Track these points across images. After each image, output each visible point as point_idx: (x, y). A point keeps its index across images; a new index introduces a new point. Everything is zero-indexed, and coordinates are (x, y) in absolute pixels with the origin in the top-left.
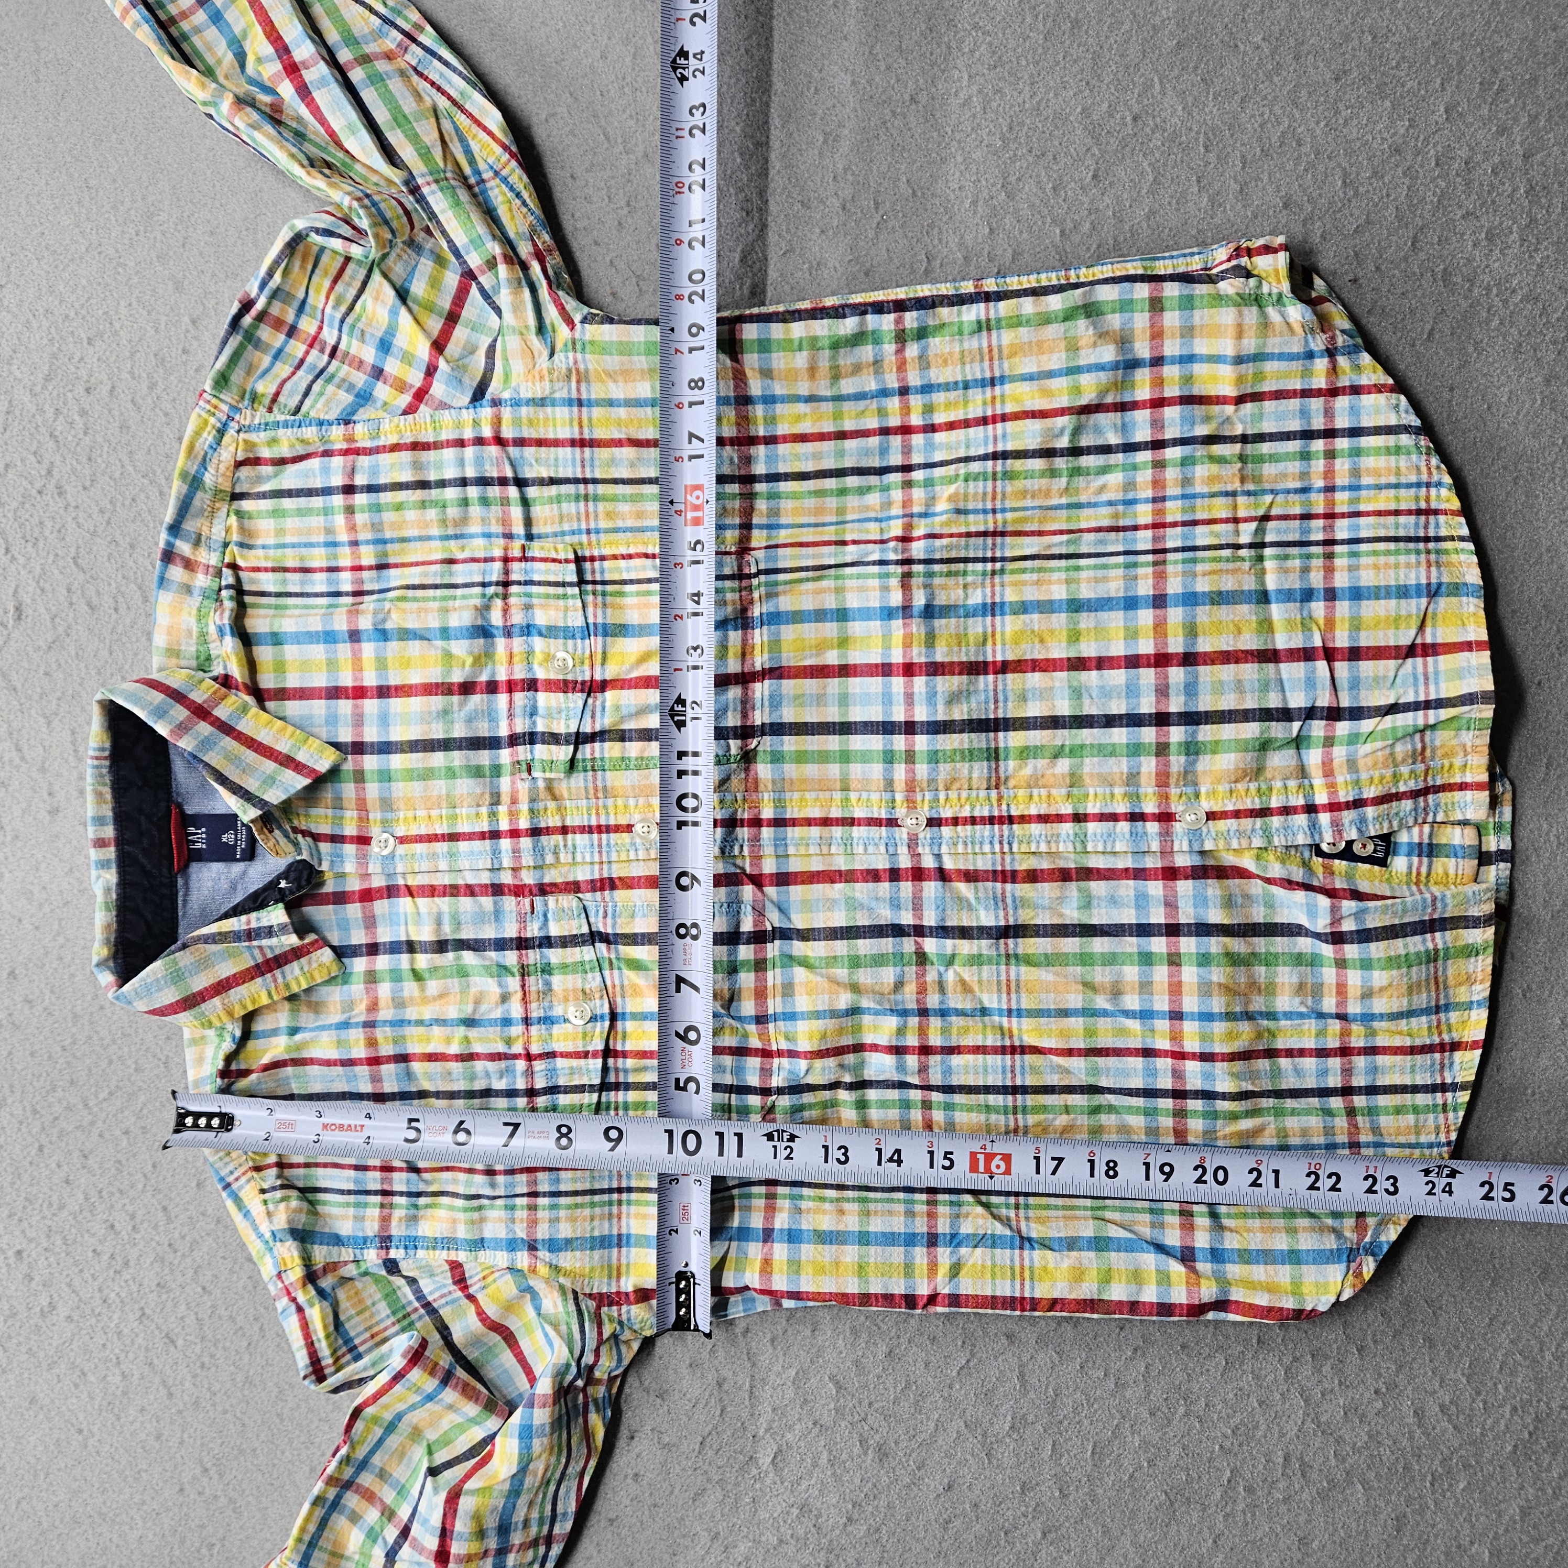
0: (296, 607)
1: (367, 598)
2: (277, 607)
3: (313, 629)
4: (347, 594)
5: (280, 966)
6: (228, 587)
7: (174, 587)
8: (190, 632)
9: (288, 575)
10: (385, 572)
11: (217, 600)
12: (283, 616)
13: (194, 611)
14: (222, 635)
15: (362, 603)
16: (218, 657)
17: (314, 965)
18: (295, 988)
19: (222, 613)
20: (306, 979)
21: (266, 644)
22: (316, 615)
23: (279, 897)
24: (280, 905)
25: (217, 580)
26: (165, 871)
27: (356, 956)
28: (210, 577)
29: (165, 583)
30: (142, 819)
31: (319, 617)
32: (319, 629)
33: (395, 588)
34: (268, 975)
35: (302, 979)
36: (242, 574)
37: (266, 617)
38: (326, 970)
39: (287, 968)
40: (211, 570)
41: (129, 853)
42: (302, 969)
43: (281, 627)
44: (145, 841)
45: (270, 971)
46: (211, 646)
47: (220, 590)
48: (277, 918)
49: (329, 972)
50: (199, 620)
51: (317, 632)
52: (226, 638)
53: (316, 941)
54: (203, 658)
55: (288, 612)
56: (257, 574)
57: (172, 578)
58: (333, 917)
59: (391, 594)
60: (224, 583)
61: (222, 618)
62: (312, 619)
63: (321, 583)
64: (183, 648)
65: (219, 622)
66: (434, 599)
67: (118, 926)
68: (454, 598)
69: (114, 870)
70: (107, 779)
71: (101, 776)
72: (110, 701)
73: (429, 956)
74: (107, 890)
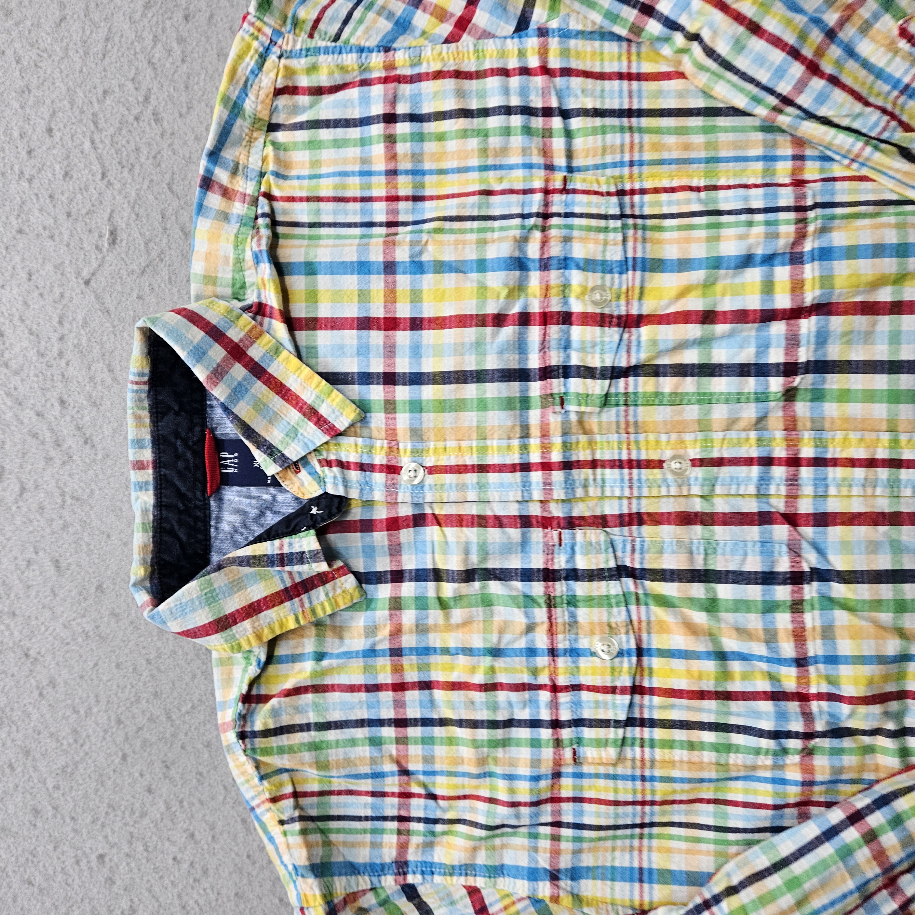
11: (253, 227)
12: (317, 246)
13: (232, 238)
14: (258, 263)
15: (396, 234)
16: (253, 284)
17: (339, 591)
18: (320, 614)
19: (259, 240)
20: (331, 605)
21: (299, 274)
22: (351, 245)
23: (311, 523)
24: (312, 532)
25: (254, 208)
26: (198, 494)
27: (381, 583)
28: (246, 206)
29: (203, 210)
30: (179, 443)
31: (355, 248)
32: (355, 259)
33: (431, 220)
34: (297, 599)
35: (327, 605)
36: (276, 204)
37: (301, 246)
38: (349, 597)
39: (313, 593)
40: (247, 198)
41: (165, 475)
42: (327, 595)
43: (316, 256)
44: (181, 465)
45: (298, 595)
46: (247, 273)
47: (256, 218)
48: (309, 544)
49: (352, 599)
50: (236, 247)
51: (352, 263)
52: (262, 265)
53: (342, 567)
54: (238, 285)
55: (321, 242)
56: (291, 204)
57: (211, 206)
58: (360, 544)
59: (427, 226)
60: (260, 211)
61: (259, 245)
62: (347, 249)
63: (355, 213)
64: (220, 275)
65: (255, 249)
66: (472, 231)
67: (154, 546)
68: (493, 230)
69: (151, 492)
70: (146, 403)
71: (140, 400)
72: (151, 330)
73: (456, 585)
74: (145, 512)
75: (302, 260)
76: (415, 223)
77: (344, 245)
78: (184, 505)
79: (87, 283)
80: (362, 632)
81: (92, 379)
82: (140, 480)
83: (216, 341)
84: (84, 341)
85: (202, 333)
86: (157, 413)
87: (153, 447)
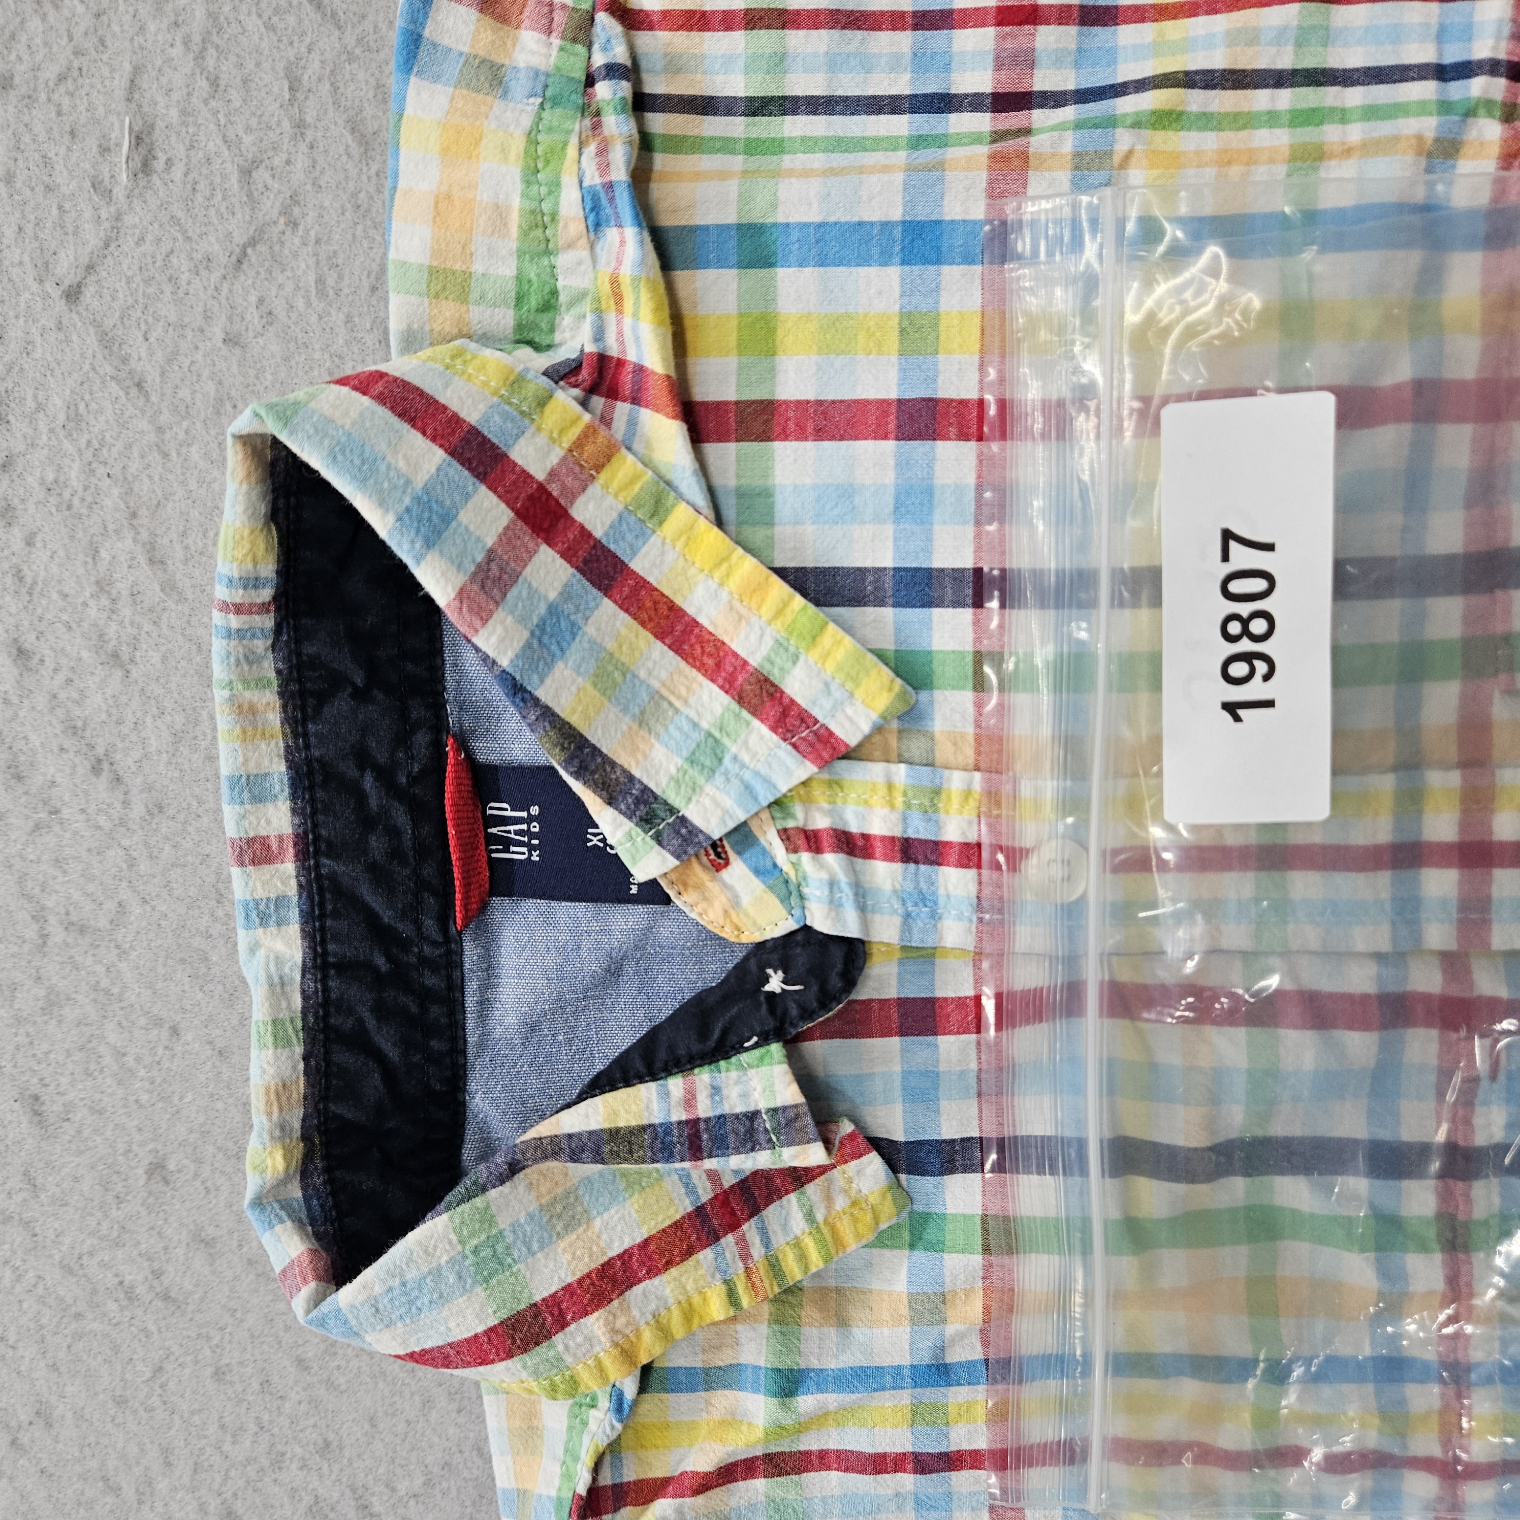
0: (810, 144)
1: (1039, 117)
2: (753, 147)
3: (873, 213)
4: (975, 102)
5: (755, 1211)
6: (613, 71)
7: (453, 69)
8: (499, 212)
9: (796, 39)
10: (1100, 33)
11: (584, 109)
12: (776, 174)
13: (518, 144)
14: (597, 225)
15: (1027, 131)
16: (581, 296)
17: (840, 1203)
18: (794, 1271)
19: (603, 152)
20: (821, 1243)
21: (721, 263)
22: (886, 169)
23: (771, 1024)
24: (776, 1049)
25: (580, 49)
26: (430, 925)
27: (952, 1171)
28: (556, 41)
29: (422, 54)
30: (368, 782)
31: (899, 177)
32: (896, 215)
33: (1141, 85)
34: (729, 1240)
35: (810, 1244)
36: (646, 40)
37: (723, 175)
38: (869, 1217)
39: (771, 1213)
40: (559, 17)
41: (333, 878)
42: (810, 1217)
43: (774, 206)
44: (377, 844)
45: (734, 1226)
46: (563, 261)
47: (590, 81)
48: (769, 1088)
49: (876, 1220)
50: (531, 174)
51: (886, 225)
52: (611, 234)
53: (851, 1137)
54: (534, 301)
55: (787, 161)
56: (696, 36)
57: (446, 41)
58: (897, 1068)
59: (1127, 105)
60: (599, 60)
61: (604, 167)
62: (874, 181)
63: (895, 64)
64: (478, 268)
65: (593, 178)
66: (1272, 119)
67: (309, 1083)
68: (1343, 116)
69: (294, 929)
70: (268, 668)
71: (251, 659)
72: (275, 442)
73: (1181, 1188)
74: (277, 987)
75: (731, 219)
76: (1083, 96)
77: (861, 170)
78: (389, 958)
79: (73, 295)
80: (905, 1311)
81: (103, 586)
82: (260, 894)
83: (482, 477)
84: (74, 473)
85: (439, 455)
86: (302, 693)
87: (294, 797)
